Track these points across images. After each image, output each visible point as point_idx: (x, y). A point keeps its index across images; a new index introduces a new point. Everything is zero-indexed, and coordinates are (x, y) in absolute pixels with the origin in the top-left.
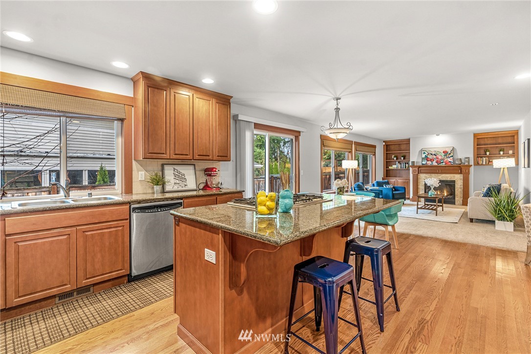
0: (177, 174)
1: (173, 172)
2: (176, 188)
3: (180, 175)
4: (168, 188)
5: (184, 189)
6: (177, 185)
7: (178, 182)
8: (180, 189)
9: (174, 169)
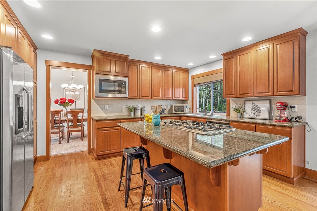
0: (254, 106)
1: (251, 105)
2: (251, 116)
3: (257, 108)
4: (246, 115)
5: (258, 117)
6: (253, 114)
7: (254, 112)
8: (255, 117)
9: (253, 103)
